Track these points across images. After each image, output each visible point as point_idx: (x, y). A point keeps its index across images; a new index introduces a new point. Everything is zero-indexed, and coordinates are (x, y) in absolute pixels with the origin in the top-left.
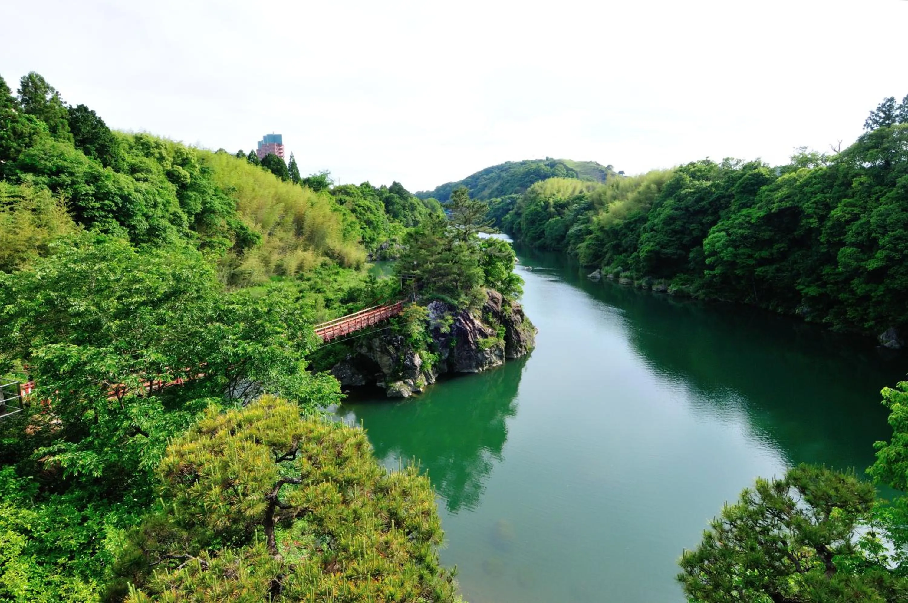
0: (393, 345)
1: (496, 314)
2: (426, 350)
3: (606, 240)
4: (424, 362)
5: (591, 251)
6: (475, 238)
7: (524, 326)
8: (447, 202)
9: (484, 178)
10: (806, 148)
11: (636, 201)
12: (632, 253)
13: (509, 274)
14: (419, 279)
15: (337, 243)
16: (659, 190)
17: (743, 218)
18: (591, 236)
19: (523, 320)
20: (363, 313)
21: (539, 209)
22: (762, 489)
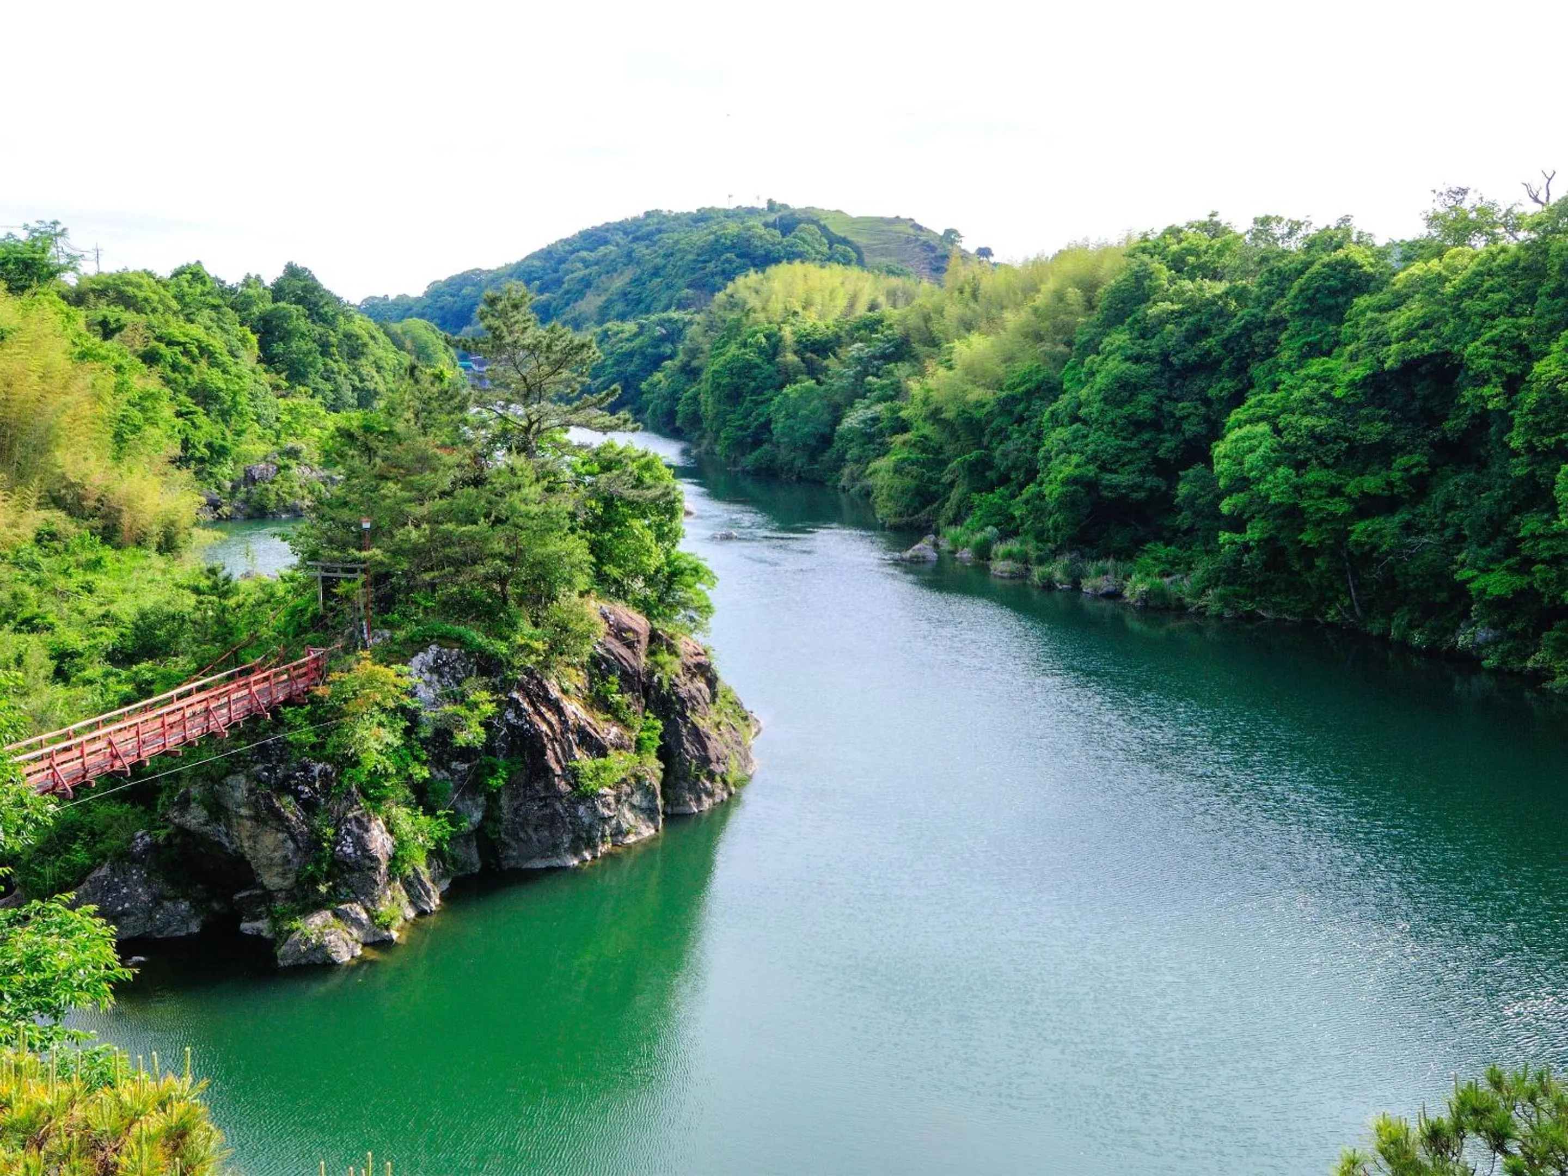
0: (297, 794)
1: (630, 680)
2: (407, 804)
3: (949, 449)
4: (401, 844)
5: (909, 482)
6: (558, 446)
7: (719, 712)
8: (467, 332)
9: (583, 260)
10: (1464, 192)
11: (1026, 336)
12: (1022, 487)
13: (668, 553)
14: (380, 578)
15: (92, 463)
16: (1090, 305)
17: (1313, 383)
18: (907, 436)
19: (714, 695)
20: (189, 694)
21: (751, 356)
22: (1392, 1150)
